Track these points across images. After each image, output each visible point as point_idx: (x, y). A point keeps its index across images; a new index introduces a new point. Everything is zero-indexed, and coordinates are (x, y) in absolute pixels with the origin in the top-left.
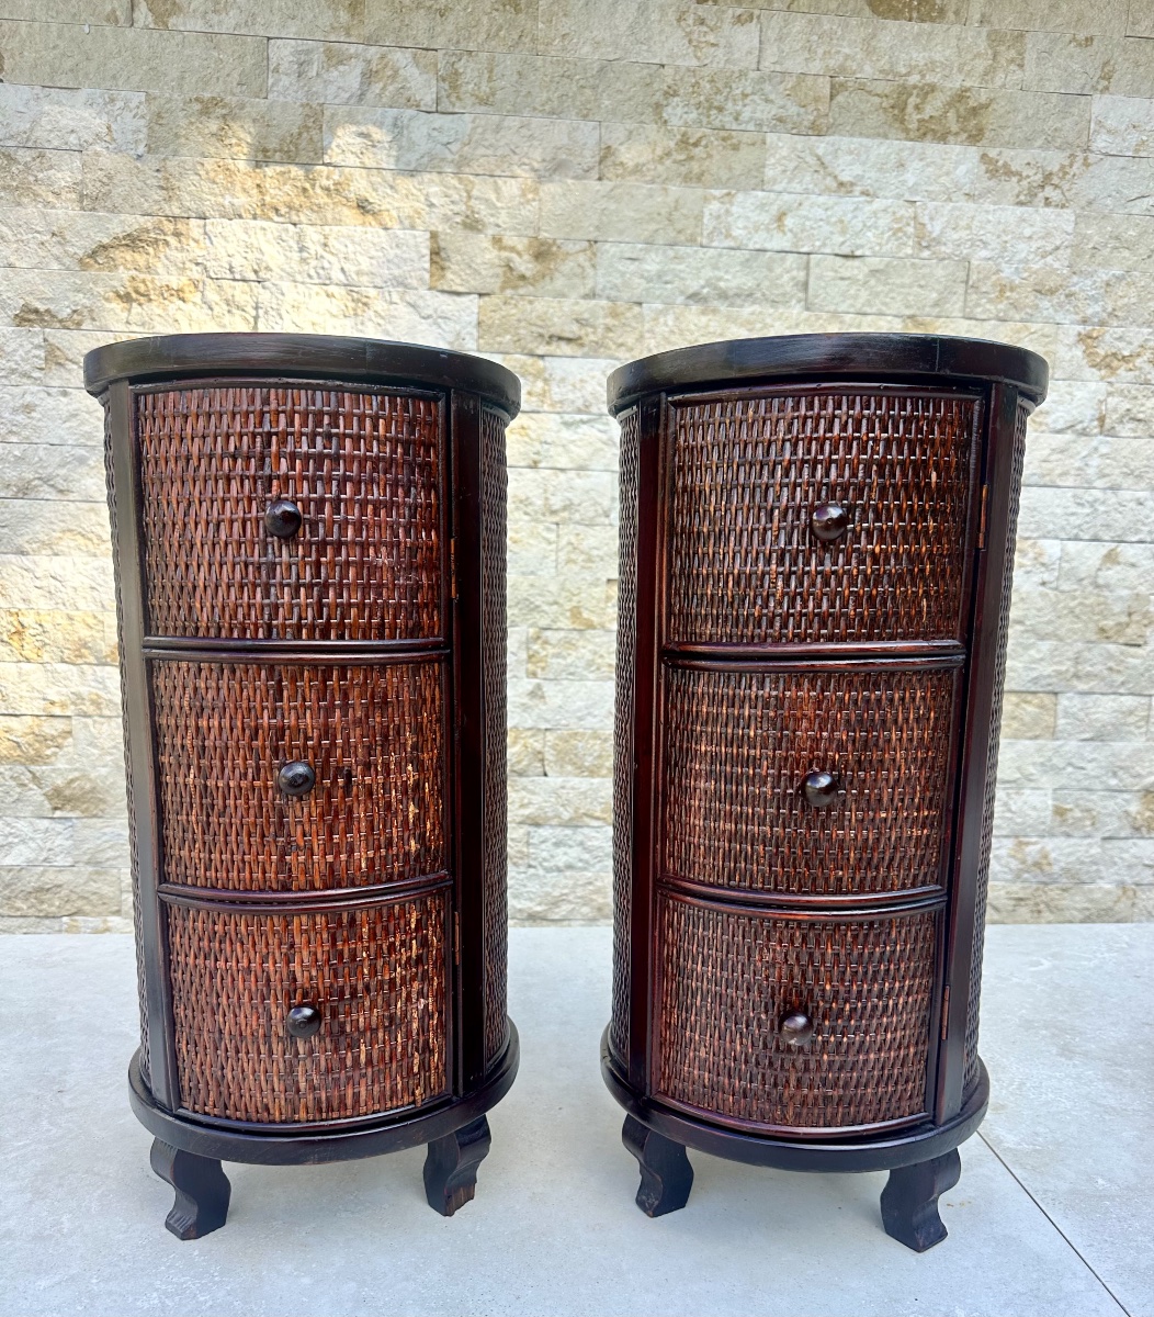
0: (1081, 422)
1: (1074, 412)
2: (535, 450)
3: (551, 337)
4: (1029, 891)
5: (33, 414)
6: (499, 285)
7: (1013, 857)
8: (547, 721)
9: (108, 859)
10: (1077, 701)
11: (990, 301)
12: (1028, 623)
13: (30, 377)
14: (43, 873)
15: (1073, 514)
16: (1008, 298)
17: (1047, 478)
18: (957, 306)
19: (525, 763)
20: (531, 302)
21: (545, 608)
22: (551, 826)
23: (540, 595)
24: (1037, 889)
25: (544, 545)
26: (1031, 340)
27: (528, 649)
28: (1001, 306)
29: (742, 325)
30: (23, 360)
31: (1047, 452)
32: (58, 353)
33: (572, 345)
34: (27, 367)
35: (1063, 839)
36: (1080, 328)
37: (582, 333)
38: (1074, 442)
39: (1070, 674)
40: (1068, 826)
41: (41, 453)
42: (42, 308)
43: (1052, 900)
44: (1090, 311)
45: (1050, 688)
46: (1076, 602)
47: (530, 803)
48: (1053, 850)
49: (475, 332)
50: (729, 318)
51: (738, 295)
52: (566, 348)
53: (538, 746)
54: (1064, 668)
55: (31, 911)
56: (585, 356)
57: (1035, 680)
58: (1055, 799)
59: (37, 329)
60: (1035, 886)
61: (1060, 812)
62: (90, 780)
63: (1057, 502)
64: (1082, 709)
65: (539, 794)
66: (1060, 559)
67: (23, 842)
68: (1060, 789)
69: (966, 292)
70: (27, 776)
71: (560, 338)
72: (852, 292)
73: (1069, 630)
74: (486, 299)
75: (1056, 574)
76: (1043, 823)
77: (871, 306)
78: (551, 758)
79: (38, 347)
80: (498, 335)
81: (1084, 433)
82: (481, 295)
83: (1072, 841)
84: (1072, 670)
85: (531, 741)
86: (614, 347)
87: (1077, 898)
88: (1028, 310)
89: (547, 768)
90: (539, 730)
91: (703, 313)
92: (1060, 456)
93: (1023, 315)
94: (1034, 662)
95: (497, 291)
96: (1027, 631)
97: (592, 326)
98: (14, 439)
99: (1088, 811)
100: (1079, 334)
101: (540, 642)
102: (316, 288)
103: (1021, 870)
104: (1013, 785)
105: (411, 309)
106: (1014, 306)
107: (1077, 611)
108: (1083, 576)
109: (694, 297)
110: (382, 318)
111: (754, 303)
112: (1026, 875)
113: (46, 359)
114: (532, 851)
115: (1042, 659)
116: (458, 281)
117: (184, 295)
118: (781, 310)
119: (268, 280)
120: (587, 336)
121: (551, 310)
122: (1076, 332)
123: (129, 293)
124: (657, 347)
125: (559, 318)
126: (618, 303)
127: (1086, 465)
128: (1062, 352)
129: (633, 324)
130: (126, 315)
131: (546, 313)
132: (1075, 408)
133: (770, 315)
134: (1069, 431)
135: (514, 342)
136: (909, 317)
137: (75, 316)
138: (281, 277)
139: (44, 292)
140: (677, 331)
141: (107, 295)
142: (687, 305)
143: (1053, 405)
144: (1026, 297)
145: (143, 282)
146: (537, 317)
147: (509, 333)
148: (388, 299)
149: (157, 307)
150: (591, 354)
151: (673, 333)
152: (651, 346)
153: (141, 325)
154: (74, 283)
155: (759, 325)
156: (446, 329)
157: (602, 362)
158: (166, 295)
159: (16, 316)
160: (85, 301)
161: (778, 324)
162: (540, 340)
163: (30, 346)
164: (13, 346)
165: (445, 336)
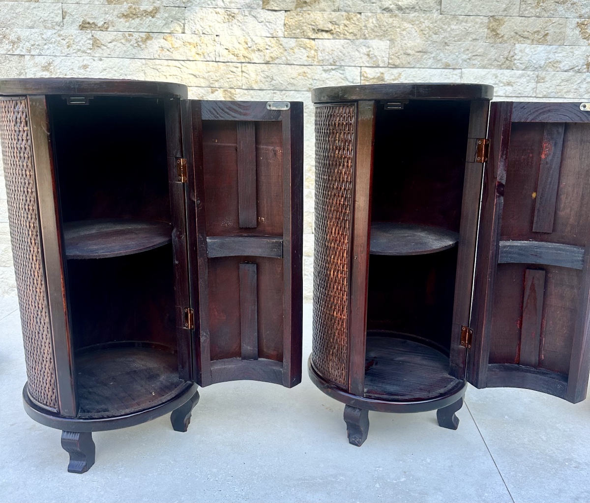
0: (577, 66)
1: (574, 61)
3: (318, 30)
5: (87, 69)
6: (294, 6)
11: (532, 8)
13: (86, 53)
16: (541, 6)
17: (559, 94)
18: (515, 11)
20: (309, 14)
26: (553, 27)
28: (537, 10)
29: (410, 23)
30: (83, 45)
31: (559, 81)
32: (98, 42)
33: (329, 34)
34: (85, 48)
36: (578, 20)
37: (333, 28)
38: (574, 76)
42: (91, 22)
44: (583, 12)
49: (283, 28)
50: (403, 19)
51: (407, 8)
52: (325, 35)
56: (334, 38)
59: (89, 31)
69: (520, 3)
71: (323, 31)
72: (463, 5)
74: (288, 13)
77: (472, 11)
79: (90, 39)
80: (294, 30)
81: (579, 71)
82: (286, 11)
86: (348, 34)
88: (552, 12)
91: (391, 17)
92: (566, 83)
93: (549, 14)
97: (339, 25)
100: (578, 23)
102: (211, 10)
105: (254, 18)
106: (545, 10)
109: (387, 10)
110: (241, 23)
111: (415, 11)
113: (93, 45)
116: (275, 5)
117: (152, 14)
118: (428, 15)
119: (190, 6)
120: (335, 29)
121: (319, 18)
122: (576, 22)
123: (128, 14)
124: (368, 34)
125: (322, 21)
126: (350, 13)
127: (580, 87)
128: (569, 32)
129: (357, 23)
130: (127, 24)
131: (316, 19)
132: (575, 59)
133: (423, 17)
134: (571, 71)
135: (301, 33)
136: (491, 17)
137: (105, 25)
138: (196, 6)
139: (92, 15)
140: (377, 26)
141: (119, 15)
142: (383, 13)
143: (564, 58)
144: (551, 5)
145: (134, 9)
146: (312, 21)
147: (299, 28)
148: (243, 14)
149: (141, 20)
150: (337, 37)
151: (376, 26)
152: (365, 33)
153: (134, 28)
154: (105, 10)
155: (417, 22)
156: (270, 27)
157: (342, 41)
158: (144, 15)
159: (80, 25)
160: (109, 18)
161: (426, 21)
162: (313, 32)
163: (86, 39)
164: (79, 39)
165: (270, 30)
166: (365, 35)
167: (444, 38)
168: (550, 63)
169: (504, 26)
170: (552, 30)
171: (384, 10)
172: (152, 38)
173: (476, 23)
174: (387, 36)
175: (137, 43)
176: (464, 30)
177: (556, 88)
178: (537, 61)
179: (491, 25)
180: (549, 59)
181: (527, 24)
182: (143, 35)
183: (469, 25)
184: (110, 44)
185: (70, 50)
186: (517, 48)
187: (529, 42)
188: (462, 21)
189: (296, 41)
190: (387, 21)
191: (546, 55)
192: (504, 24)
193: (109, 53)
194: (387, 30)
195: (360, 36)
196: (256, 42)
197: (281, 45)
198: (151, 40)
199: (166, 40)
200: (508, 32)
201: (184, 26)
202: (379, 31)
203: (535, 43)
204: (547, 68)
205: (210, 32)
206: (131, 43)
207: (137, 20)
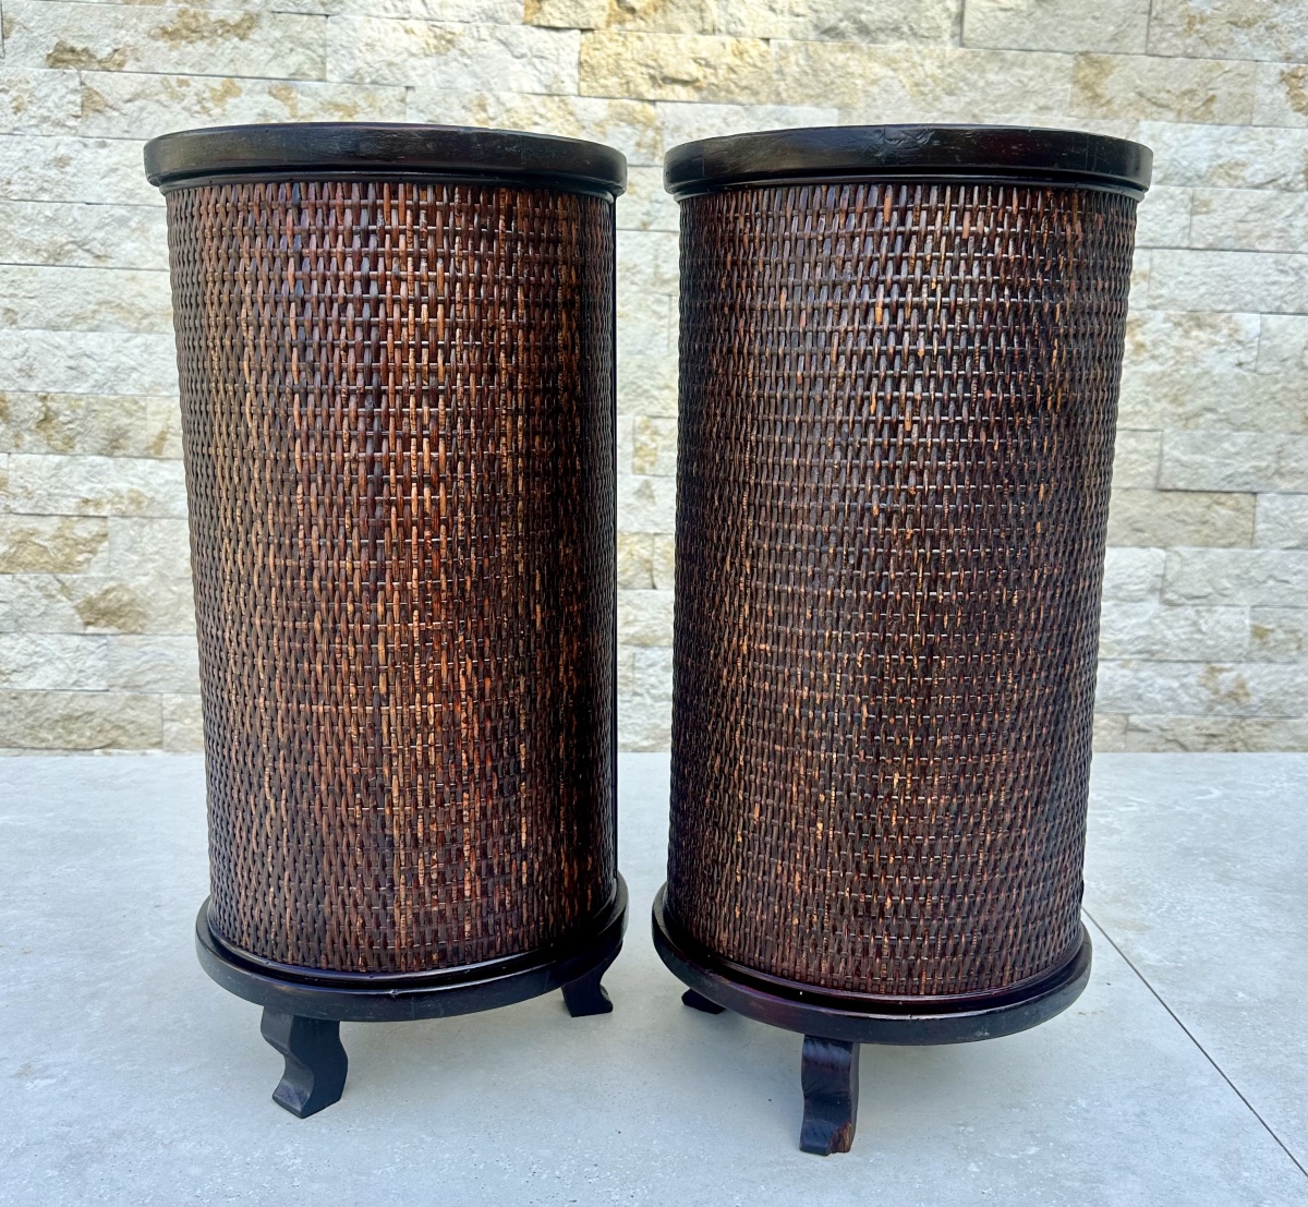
0: (1284, 175)
1: (1276, 164)
2: (644, 210)
3: (663, 79)
4: (1222, 726)
5: (67, 169)
6: (605, 18)
7: (1204, 685)
8: (656, 524)
9: (148, 683)
10: (1280, 502)
11: (1177, 35)
12: (1222, 411)
13: (64, 126)
14: (72, 699)
15: (1274, 283)
16: (1197, 31)
17: (1244, 241)
18: (1137, 41)
19: (630, 573)
20: (640, 38)
21: (655, 393)
22: (660, 647)
23: (649, 378)
24: (1232, 725)
25: (654, 320)
26: (1225, 80)
27: (635, 440)
28: (1189, 41)
29: (889, 65)
30: (57, 106)
31: (1244, 210)
32: (96, 98)
33: (690, 88)
34: (61, 115)
35: (1263, 665)
36: (1282, 66)
37: (700, 75)
38: (1276, 198)
39: (1270, 471)
40: (1270, 649)
41: (76, 213)
42: (79, 47)
43: (1251, 737)
44: (1294, 47)
45: (1247, 488)
46: (1279, 386)
47: (636, 620)
48: (1251, 678)
49: (575, 72)
50: (871, 56)
51: (881, 30)
52: (682, 92)
53: (645, 554)
54: (1264, 464)
55: (58, 743)
56: (704, 101)
57: (1229, 478)
58: (1253, 618)
59: (72, 70)
60: (1229, 720)
61: (1259, 633)
62: (128, 590)
63: (1256, 268)
64: (1284, 513)
65: (646, 609)
66: (1260, 335)
67: (50, 662)
68: (1261, 606)
69: (1149, 25)
70: (54, 587)
71: (675, 81)
72: (1014, 25)
73: (1271, 419)
74: (589, 35)
75: (1255, 353)
76: (1240, 646)
77: (1036, 40)
78: (661, 568)
79: (75, 91)
80: (605, 78)
81: (1287, 188)
82: (583, 30)
83: (1274, 667)
84: (1274, 466)
85: (637, 547)
86: (737, 90)
87: (1281, 735)
88: (1222, 46)
89: (656, 580)
90: (647, 535)
91: (842, 51)
92: (1259, 215)
93: (1215, 51)
94: (1228, 458)
95: (602, 25)
96: (1220, 420)
97: (715, 68)
98: (45, 197)
99: (1293, 632)
100: (1282, 73)
101: (648, 432)
102: (393, 23)
103: (1213, 701)
104: (1204, 601)
105: (502, 47)
106: (1205, 40)
107: (1280, 397)
108: (1286, 355)
109: (832, 32)
110: (469, 57)
111: (900, 38)
112: (1219, 708)
113: (82, 106)
114: (638, 676)
115: (1237, 454)
116: (557, 15)
117: (240, 31)
118: (932, 47)
119: (338, 14)
120: (705, 77)
121: (664, 49)
122: (1278, 71)
123: (177, 30)
124: (787, 90)
125: (674, 56)
126: (742, 39)
127: (1291, 225)
128: (1261, 93)
129: (760, 64)
130: (175, 54)
131: (658, 52)
132: (1278, 159)
133: (919, 52)
134: (1270, 186)
135: (621, 85)
136: (1081, 54)
137: (116, 56)
138: (353, 11)
139: (81, 29)
140: (809, 71)
141: (153, 32)
142: (822, 41)
143: (1252, 156)
144: (1219, 30)
145: (194, 16)
146: (647, 56)
147: (616, 74)
148: (476, 34)
149: (210, 45)
150: (711, 98)
151: (806, 73)
152: (781, 89)
153: (192, 66)
154: (116, 18)
155: (906, 65)
156: (543, 70)
157: (724, 108)
158: (220, 32)
159: (49, 56)
160: (127, 38)
161: (927, 62)
162: (650, 83)
163: (64, 90)
164: (45, 90)
165: (542, 78)
166: (778, 94)
167: (969, 103)
168: (1221, 166)
169: (1111, 77)
170: (1224, 89)
171: (826, 32)
172: (240, 90)
173: (1047, 68)
174: (831, 96)
175: (199, 102)
176: (1018, 84)
177: (1236, 228)
178: (1191, 163)
179: (1081, 74)
180: (1219, 157)
181: (1164, 73)
182: (217, 83)
183: (1030, 73)
184: (129, 105)
185: (20, 119)
186: (1144, 129)
187: (1171, 115)
188: (1013, 64)
189: (610, 105)
190: (832, 60)
191: (1211, 147)
192: (1111, 73)
193: (126, 128)
194: (832, 83)
195: (768, 97)
196: (509, 106)
197: (571, 114)
198: (237, 95)
199: (275, 96)
200: (1120, 91)
201: (324, 63)
202: (814, 84)
203: (1185, 118)
204: (1215, 179)
205: (392, 80)
206: (185, 103)
207: (201, 46)
